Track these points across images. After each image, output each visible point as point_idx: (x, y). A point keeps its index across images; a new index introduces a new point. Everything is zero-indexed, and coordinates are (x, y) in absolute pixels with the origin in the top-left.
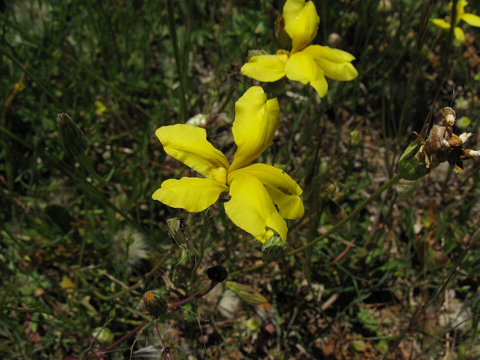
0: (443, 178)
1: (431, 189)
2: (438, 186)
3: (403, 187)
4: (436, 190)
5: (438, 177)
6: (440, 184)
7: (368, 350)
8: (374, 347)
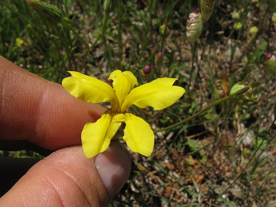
0: (229, 59)
1: (223, 66)
2: (227, 65)
3: (190, 33)
4: (226, 67)
5: (226, 59)
6: (228, 63)
7: (196, 164)
8: (199, 162)
